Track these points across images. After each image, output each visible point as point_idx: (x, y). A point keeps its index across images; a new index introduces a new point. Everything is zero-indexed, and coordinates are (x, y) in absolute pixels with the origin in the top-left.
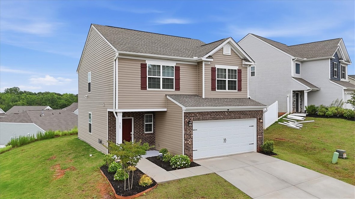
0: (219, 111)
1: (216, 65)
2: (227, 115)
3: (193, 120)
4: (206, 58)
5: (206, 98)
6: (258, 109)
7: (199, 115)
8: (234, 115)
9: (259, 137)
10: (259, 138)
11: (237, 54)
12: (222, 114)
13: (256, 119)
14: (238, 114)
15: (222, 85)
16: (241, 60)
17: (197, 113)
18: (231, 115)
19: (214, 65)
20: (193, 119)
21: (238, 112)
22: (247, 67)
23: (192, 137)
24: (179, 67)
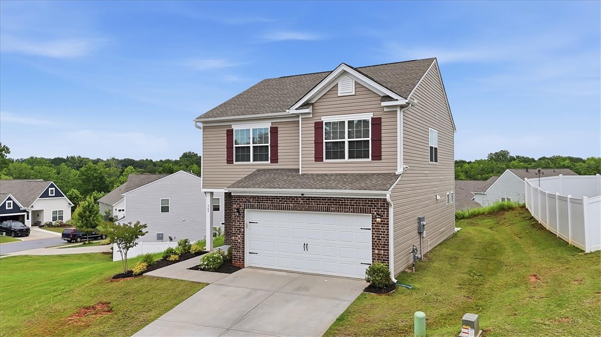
0: (287, 197)
1: (322, 117)
2: (302, 204)
3: (244, 208)
4: (296, 109)
5: (303, 175)
6: (376, 196)
7: (253, 200)
8: (317, 204)
9: (376, 252)
10: (377, 254)
11: (370, 90)
12: (292, 201)
13: (371, 215)
14: (325, 202)
15: (335, 151)
17: (251, 198)
18: (311, 203)
19: (318, 118)
20: (244, 205)
21: (324, 199)
22: (397, 111)
23: (244, 232)
24: (277, 128)
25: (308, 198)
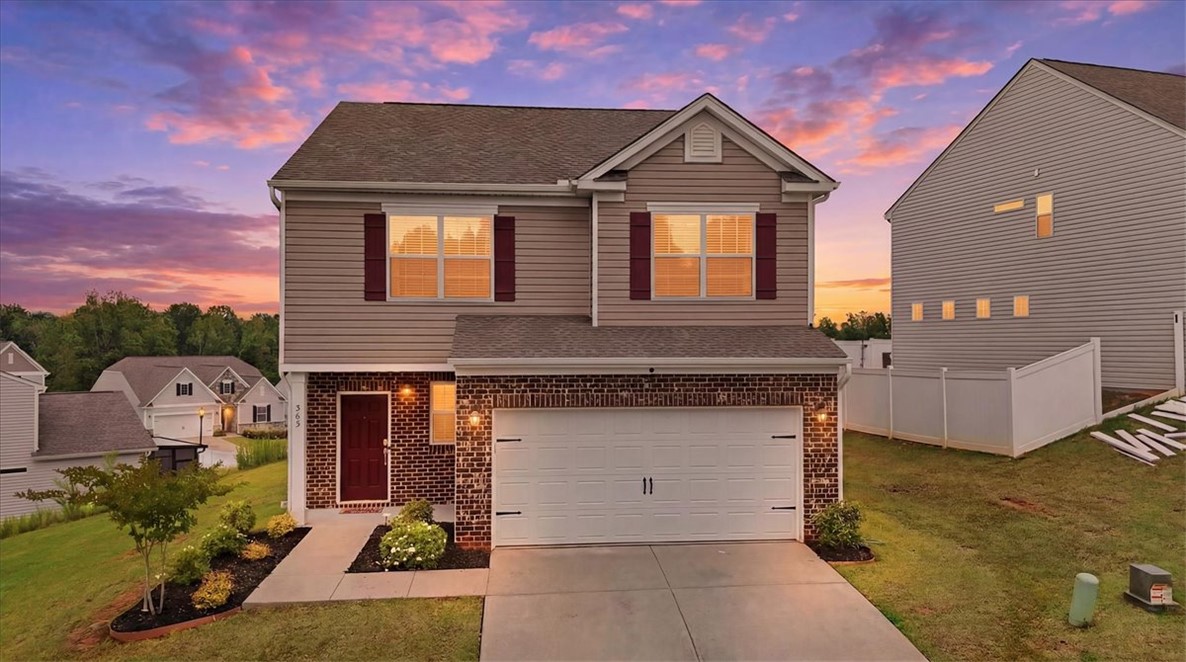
0: (611, 376)
1: (648, 203)
2: (649, 390)
3: (492, 405)
4: (596, 180)
5: (600, 328)
8: (685, 390)
9: (814, 481)
10: (818, 486)
11: (754, 157)
12: (623, 386)
13: (802, 407)
14: (703, 385)
15: (678, 279)
16: (775, 176)
18: (669, 389)
19: (640, 204)
20: (492, 399)
21: (701, 377)
22: (807, 203)
23: (490, 464)
24: (513, 219)
25: (664, 378)
